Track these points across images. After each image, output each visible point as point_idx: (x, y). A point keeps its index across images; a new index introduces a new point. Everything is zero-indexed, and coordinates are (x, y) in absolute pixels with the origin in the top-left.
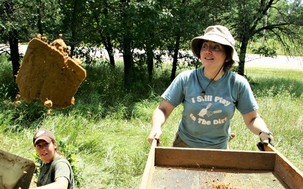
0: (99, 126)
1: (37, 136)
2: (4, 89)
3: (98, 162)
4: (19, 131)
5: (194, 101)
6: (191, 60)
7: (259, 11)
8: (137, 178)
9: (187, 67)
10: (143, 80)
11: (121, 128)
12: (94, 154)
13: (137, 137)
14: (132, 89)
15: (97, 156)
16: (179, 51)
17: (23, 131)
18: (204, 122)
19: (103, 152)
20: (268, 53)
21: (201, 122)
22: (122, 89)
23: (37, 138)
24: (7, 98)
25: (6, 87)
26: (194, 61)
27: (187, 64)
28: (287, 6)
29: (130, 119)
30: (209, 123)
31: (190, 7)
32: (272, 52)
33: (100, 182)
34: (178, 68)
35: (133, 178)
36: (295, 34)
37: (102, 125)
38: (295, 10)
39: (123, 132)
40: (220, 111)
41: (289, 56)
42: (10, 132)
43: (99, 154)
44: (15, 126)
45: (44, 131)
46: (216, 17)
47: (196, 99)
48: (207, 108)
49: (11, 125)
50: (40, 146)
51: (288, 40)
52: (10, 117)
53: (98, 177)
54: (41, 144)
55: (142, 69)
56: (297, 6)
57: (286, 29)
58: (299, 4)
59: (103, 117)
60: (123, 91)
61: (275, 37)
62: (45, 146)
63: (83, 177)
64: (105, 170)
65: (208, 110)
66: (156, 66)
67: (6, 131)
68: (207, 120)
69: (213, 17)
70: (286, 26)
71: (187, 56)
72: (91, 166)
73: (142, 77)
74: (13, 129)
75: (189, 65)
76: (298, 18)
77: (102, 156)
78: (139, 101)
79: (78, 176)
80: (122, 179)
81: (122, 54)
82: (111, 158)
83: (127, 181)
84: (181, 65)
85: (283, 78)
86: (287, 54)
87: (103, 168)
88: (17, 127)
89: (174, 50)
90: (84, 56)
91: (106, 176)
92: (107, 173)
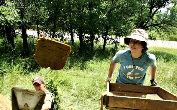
0: (68, 73)
1: (34, 80)
2: (19, 52)
3: (69, 91)
4: (28, 74)
5: (124, 68)
6: (114, 41)
7: (149, 17)
8: (89, 99)
9: (111, 44)
10: (88, 50)
11: (79, 74)
12: (66, 87)
13: (87, 79)
14: (83, 54)
15: (68, 88)
16: (107, 36)
17: (29, 74)
18: (130, 78)
19: (71, 86)
20: (152, 38)
21: (129, 77)
22: (78, 54)
23: (34, 81)
24: (20, 57)
25: (20, 51)
26: (115, 41)
27: (111, 43)
28: (161, 15)
29: (83, 69)
30: (132, 78)
31: (114, 13)
32: (154, 38)
33: (70, 101)
34: (107, 44)
35: (87, 100)
36: (166, 29)
37: (69, 72)
38: (165, 17)
39: (80, 76)
40: (139, 74)
41: (163, 40)
42: (23, 74)
43: (69, 87)
44: (25, 71)
45: (38, 77)
46: (126, 20)
47: (126, 67)
48: (131, 72)
49: (23, 70)
50: (36, 85)
51: (162, 32)
52: (23, 66)
53: (69, 98)
54: (36, 84)
55: (88, 45)
56: (166, 15)
57: (162, 26)
58: (167, 14)
59: (70, 68)
60: (79, 55)
61: (156, 30)
62: (39, 85)
63: (63, 98)
64: (72, 95)
65: (131, 73)
66: (96, 43)
67: (21, 73)
68: (131, 76)
69: (124, 19)
70: (162, 25)
71: (111, 38)
72: (65, 92)
73: (88, 49)
74: (24, 73)
75: (112, 43)
76: (168, 21)
77: (70, 88)
78: (88, 61)
79: (60, 98)
80: (81, 100)
81: (79, 36)
82: (75, 89)
83: (84, 101)
84: (108, 43)
85: (159, 52)
86: (162, 39)
87: (71, 94)
88: (27, 72)
89: (105, 35)
90: (60, 37)
91: (73, 98)
92: (73, 96)
